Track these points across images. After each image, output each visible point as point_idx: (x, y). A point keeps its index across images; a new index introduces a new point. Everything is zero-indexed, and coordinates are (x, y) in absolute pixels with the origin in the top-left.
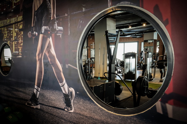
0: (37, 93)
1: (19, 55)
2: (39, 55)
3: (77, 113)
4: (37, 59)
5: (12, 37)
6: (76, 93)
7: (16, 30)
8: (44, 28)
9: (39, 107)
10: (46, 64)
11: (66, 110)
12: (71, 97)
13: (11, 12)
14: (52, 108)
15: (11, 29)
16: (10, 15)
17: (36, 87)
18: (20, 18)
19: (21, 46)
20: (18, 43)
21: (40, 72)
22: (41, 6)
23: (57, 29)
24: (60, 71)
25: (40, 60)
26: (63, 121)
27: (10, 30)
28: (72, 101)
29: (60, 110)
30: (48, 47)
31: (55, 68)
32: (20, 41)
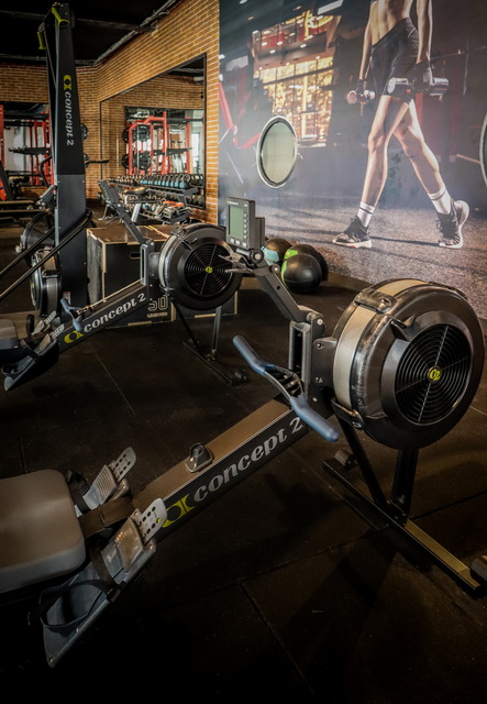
0: (365, 216)
1: (317, 141)
2: (375, 139)
3: (471, 249)
4: (371, 146)
5: (300, 103)
6: (471, 211)
7: (313, 88)
9: (369, 244)
11: (441, 244)
12: (459, 220)
13: (298, 49)
14: (406, 244)
15: (297, 87)
16: (296, 55)
17: (363, 205)
18: (327, 62)
19: (324, 123)
20: (316, 117)
21: (378, 173)
22: (389, 35)
23: (431, 83)
24: (434, 170)
25: (379, 149)
26: (433, 266)
27: (294, 90)
28: (460, 227)
29: (426, 247)
30: (402, 122)
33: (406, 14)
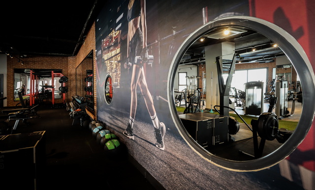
0: (131, 123)
1: (118, 86)
2: (133, 85)
3: (168, 153)
4: (131, 89)
5: (113, 68)
7: (116, 62)
8: (137, 58)
9: (133, 137)
10: (139, 95)
11: (157, 146)
12: (162, 133)
13: (112, 46)
14: (145, 142)
15: (112, 62)
16: (112, 48)
17: (131, 118)
18: (118, 50)
19: (119, 77)
20: (117, 74)
21: (134, 103)
22: (134, 36)
23: (148, 58)
24: (151, 103)
25: (134, 91)
26: (154, 157)
28: (163, 137)
29: (151, 145)
30: (140, 77)
31: (146, 100)
32: (118, 72)
33: (138, 26)
